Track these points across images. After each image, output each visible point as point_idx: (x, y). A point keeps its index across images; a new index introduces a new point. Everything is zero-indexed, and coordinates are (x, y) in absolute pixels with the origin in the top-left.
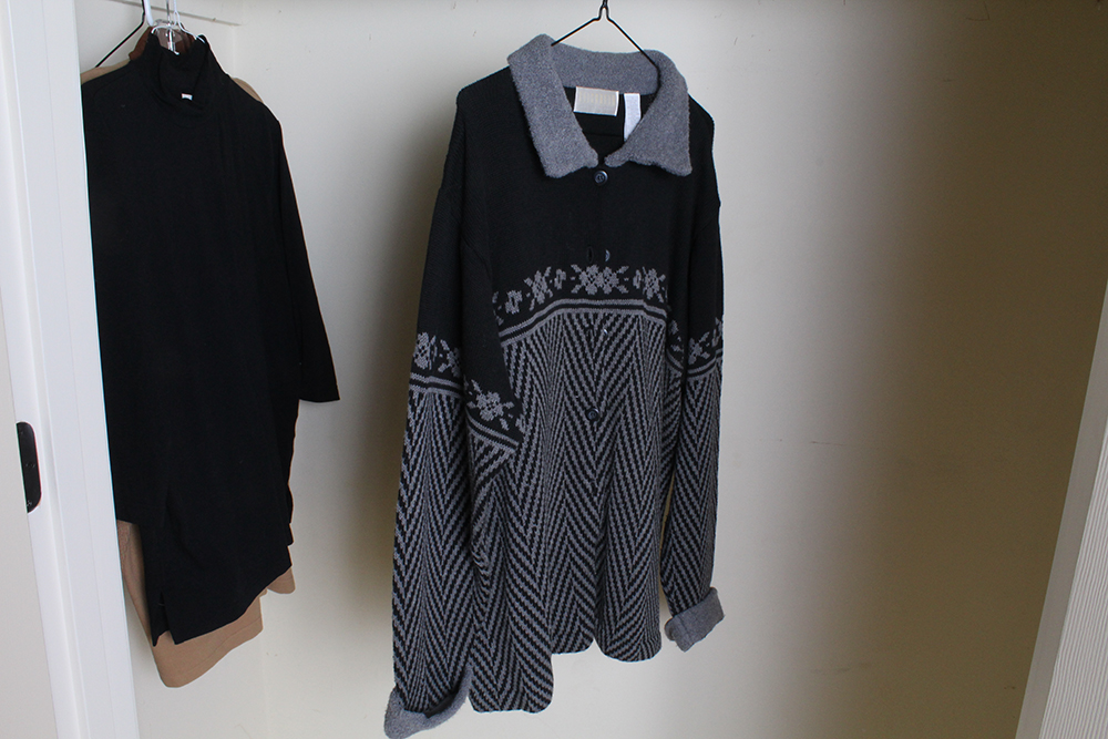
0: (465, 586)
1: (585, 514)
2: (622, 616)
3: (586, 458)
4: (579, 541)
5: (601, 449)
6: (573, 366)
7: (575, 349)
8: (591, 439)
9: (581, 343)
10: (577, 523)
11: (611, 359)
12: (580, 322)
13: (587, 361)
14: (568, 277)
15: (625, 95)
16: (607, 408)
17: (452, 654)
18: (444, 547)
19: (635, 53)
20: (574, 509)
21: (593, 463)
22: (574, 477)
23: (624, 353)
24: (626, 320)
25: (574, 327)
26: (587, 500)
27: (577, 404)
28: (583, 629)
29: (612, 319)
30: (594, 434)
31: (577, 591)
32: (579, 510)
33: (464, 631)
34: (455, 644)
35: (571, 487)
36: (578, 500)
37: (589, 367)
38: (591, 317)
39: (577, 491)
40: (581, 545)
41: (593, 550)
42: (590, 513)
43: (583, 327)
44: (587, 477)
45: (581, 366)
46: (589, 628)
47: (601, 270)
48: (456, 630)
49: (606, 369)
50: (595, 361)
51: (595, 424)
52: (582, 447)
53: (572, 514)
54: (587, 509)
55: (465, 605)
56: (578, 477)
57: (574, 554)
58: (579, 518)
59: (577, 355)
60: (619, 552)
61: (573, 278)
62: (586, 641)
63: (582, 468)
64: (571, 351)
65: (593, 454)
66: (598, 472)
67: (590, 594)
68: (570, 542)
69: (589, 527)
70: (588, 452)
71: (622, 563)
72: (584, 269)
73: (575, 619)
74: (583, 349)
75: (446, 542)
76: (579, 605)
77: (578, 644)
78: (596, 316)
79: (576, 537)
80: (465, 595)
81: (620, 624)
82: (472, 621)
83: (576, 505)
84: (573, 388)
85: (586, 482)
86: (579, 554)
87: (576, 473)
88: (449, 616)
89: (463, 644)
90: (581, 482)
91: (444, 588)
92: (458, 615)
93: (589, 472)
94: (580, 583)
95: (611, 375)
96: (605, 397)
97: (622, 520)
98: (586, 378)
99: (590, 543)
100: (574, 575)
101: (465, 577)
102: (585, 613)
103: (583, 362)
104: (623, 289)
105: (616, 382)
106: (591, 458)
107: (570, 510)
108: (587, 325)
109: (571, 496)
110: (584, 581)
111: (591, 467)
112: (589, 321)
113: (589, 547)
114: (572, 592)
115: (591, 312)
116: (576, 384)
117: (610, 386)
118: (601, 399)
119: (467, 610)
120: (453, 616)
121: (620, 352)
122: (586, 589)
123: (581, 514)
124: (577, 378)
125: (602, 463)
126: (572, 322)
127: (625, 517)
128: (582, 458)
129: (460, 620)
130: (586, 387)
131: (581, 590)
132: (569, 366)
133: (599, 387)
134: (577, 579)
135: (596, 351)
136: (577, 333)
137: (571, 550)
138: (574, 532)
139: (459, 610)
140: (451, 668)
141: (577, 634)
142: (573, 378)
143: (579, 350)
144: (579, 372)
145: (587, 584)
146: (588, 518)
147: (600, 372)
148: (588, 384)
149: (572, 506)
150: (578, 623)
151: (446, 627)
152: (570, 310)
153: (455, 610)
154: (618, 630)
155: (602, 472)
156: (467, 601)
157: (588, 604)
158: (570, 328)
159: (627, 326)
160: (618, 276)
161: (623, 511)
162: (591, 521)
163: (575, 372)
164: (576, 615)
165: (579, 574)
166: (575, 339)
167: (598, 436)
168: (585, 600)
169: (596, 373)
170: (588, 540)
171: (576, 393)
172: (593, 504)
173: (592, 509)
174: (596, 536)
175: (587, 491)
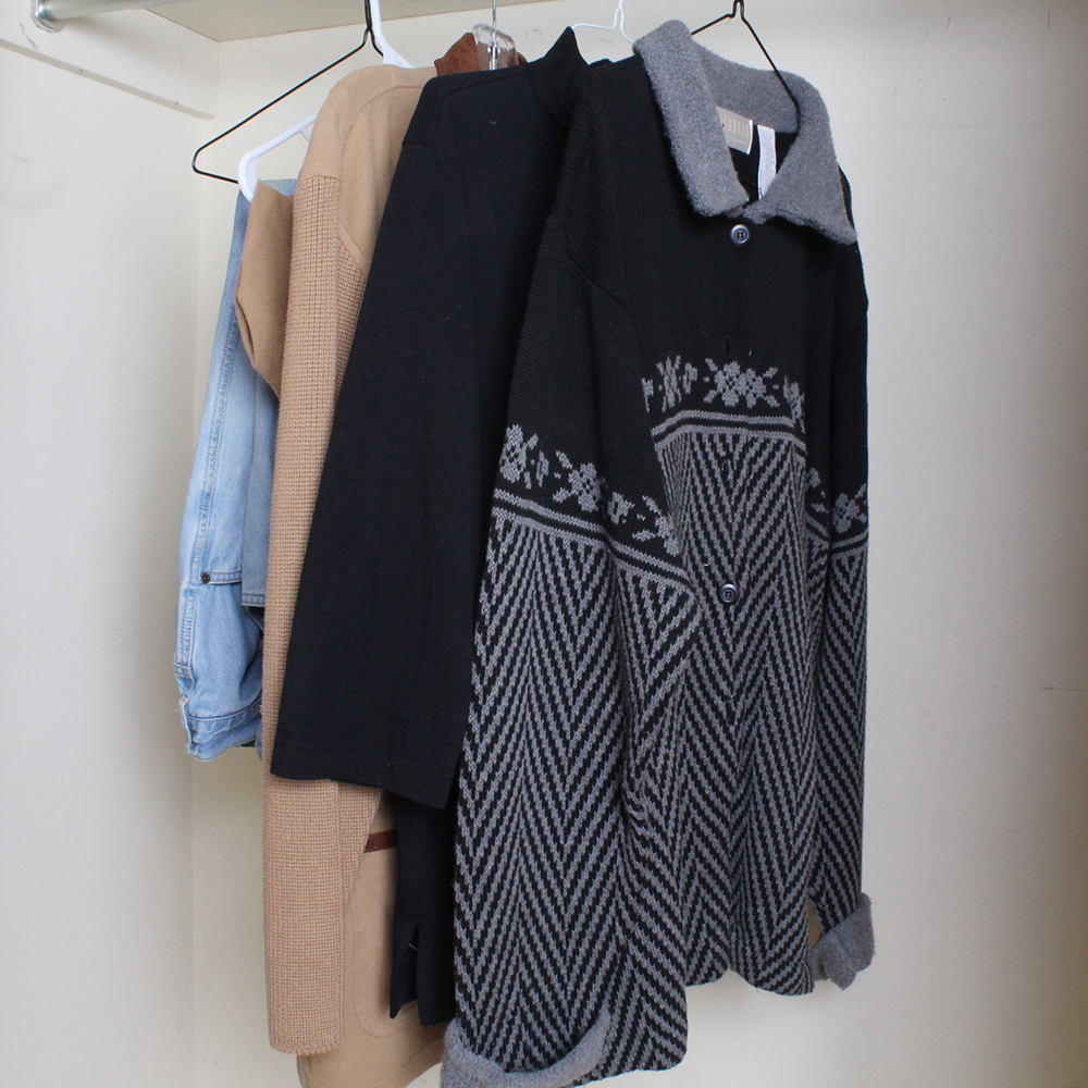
0: (603, 866)
1: (717, 753)
2: (781, 917)
3: (719, 663)
4: (706, 798)
5: (740, 647)
6: (701, 517)
7: (705, 490)
8: (726, 632)
9: (714, 481)
10: (703, 768)
11: (756, 507)
12: (714, 447)
13: (722, 509)
14: (700, 377)
15: (759, 127)
16: (751, 584)
17: (577, 986)
18: (569, 796)
19: (769, 72)
20: (699, 745)
21: (729, 671)
22: (699, 693)
23: (776, 496)
24: (777, 447)
25: (706, 456)
26: (719, 730)
27: (705, 577)
28: (712, 944)
29: (757, 446)
30: (730, 624)
31: (702, 881)
32: (706, 747)
33: (598, 947)
34: (583, 969)
35: (694, 710)
36: (705, 731)
37: (725, 517)
38: (729, 440)
39: (704, 716)
40: (711, 804)
41: (727, 813)
42: (724, 752)
43: (717, 456)
44: (720, 693)
45: (713, 517)
46: (721, 944)
47: (743, 370)
48: (586, 944)
49: (749, 522)
50: (734, 509)
51: (732, 609)
52: (713, 646)
53: (696, 754)
54: (720, 745)
55: (603, 902)
56: (706, 694)
57: (698, 820)
58: (707, 760)
59: (707, 499)
60: (775, 813)
61: (707, 379)
62: (718, 965)
63: (712, 679)
64: (699, 492)
65: (729, 656)
66: (737, 685)
67: (723, 887)
68: (692, 799)
69: (722, 774)
70: (722, 654)
71: (779, 830)
72: (721, 368)
73: (699, 929)
74: (717, 491)
75: (573, 788)
76: (706, 905)
77: (704, 970)
78: (736, 438)
79: (702, 791)
80: (603, 884)
81: (777, 930)
82: (612, 929)
83: (703, 739)
84: (701, 551)
85: (718, 701)
86: (706, 819)
87: (702, 687)
88: (575, 918)
89: (595, 971)
90: (710, 701)
91: (567, 866)
92: (589, 917)
93: (723, 685)
94: (707, 866)
95: (757, 531)
96: (747, 566)
97: (778, 760)
98: (720, 535)
99: (724, 800)
100: (699, 854)
101: (603, 851)
102: (715, 917)
103: (716, 510)
104: (772, 401)
105: (765, 543)
106: (725, 663)
107: (693, 747)
108: (723, 454)
109: (695, 725)
110: (714, 864)
111: (726, 678)
112: (726, 447)
113: (722, 807)
114: (696, 882)
115: (729, 432)
116: (704, 545)
117: (754, 549)
118: (742, 569)
119: (606, 910)
120: (582, 918)
121: (769, 495)
122: (716, 877)
123: (710, 754)
124: (707, 535)
125: (742, 670)
126: (702, 446)
127: (782, 754)
128: (712, 664)
129: (592, 928)
130: (720, 551)
131: (709, 879)
132: (696, 515)
133: (740, 551)
134: (702, 860)
135: (735, 493)
136: (709, 464)
137: (694, 812)
138: (698, 784)
139: (592, 909)
140: (574, 1010)
141: (704, 953)
142: (701, 536)
143: (710, 491)
144: (710, 526)
145: (718, 869)
146: (721, 760)
147: (741, 526)
148: (724, 544)
149: (696, 741)
150: (704, 934)
151: (568, 935)
152: (700, 429)
153: (585, 908)
154: (774, 942)
155: (742, 685)
156: (606, 895)
157: (719, 902)
158: (700, 456)
159: (778, 455)
160: (766, 381)
161: (779, 746)
162: (725, 765)
163: (704, 526)
164: (701, 921)
165: (706, 852)
166: (705, 474)
167: (737, 626)
168: (715, 897)
169: (735, 528)
170: (719, 794)
171: (704, 560)
172: (729, 737)
173: (727, 745)
174: (732, 791)
175: (719, 715)
